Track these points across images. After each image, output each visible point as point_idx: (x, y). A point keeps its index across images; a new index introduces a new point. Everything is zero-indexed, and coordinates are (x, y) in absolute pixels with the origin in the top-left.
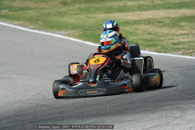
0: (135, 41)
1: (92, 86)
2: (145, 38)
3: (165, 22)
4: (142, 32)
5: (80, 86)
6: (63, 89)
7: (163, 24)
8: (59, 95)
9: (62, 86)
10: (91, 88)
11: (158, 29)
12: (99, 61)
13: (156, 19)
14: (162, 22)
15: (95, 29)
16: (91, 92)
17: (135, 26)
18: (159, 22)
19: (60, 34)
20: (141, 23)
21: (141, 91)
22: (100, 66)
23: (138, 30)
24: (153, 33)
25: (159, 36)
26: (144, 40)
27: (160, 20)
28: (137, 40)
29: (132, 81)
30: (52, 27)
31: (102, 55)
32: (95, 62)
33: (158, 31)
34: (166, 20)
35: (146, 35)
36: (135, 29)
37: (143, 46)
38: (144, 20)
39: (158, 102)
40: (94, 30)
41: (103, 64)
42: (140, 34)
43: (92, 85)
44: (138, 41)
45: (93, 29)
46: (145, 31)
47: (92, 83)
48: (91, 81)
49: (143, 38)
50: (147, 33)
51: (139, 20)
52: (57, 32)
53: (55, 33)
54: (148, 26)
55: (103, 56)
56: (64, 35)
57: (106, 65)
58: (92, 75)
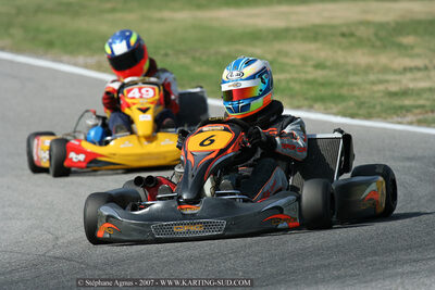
0: (283, 85)
1: (188, 212)
2: (310, 77)
3: (358, 33)
4: (297, 61)
5: (157, 210)
6: (109, 218)
7: (353, 40)
8: (100, 234)
9: (106, 210)
10: (185, 217)
11: (340, 52)
12: (212, 141)
13: (333, 27)
14: (352, 35)
15: (170, 52)
16: (186, 228)
17: (277, 46)
18: (343, 35)
19: (76, 65)
20: (294, 38)
21: (328, 226)
22: (213, 155)
23: (286, 54)
24: (328, 63)
25: (347, 73)
26: (308, 82)
27: (345, 30)
28: (288, 81)
29: (299, 199)
30: (50, 45)
31: (222, 127)
32: (202, 144)
33: (341, 60)
34: (362, 28)
35: (309, 69)
36: (279, 53)
37: (306, 99)
38: (300, 29)
39: (375, 254)
40: (166, 55)
41: (222, 151)
42: (293, 66)
43: (189, 210)
44: (292, 85)
45: (162, 52)
46: (305, 59)
47: (188, 202)
48: (185, 197)
49: (303, 76)
50: (311, 63)
51: (287, 30)
52: (65, 58)
53: (61, 62)
54: (313, 46)
55: (226, 130)
56: (86, 67)
57: (230, 153)
58: (191, 180)
